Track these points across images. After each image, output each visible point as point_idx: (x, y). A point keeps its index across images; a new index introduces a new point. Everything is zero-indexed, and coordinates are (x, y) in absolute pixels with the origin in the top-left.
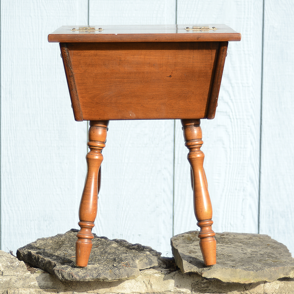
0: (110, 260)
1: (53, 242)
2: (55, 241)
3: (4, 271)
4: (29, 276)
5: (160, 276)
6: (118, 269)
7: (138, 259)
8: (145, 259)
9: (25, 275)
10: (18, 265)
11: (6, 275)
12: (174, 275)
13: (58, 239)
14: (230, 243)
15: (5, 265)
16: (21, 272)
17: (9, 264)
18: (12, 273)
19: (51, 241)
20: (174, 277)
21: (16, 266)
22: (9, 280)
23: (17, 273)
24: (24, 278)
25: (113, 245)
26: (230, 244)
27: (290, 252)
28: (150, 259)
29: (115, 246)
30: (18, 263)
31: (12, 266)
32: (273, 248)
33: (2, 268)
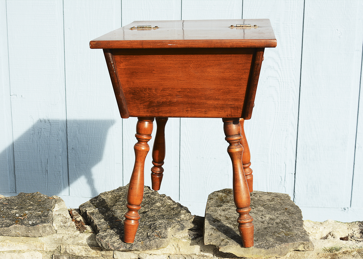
0: (146, 227)
1: (112, 197)
2: (114, 196)
3: (57, 230)
4: (78, 235)
5: (187, 241)
6: (149, 240)
7: (170, 227)
8: (178, 225)
9: (75, 234)
10: (69, 225)
11: (60, 233)
12: (199, 241)
13: (118, 193)
14: (253, 207)
15: (58, 225)
16: (71, 231)
17: (62, 225)
18: (64, 231)
19: (111, 196)
20: (199, 243)
21: (68, 226)
22: (62, 237)
23: (68, 232)
24: (74, 236)
25: (157, 204)
26: (253, 209)
27: (303, 219)
28: (182, 224)
29: (159, 205)
30: (70, 224)
31: (64, 226)
32: (289, 213)
33: (56, 227)
